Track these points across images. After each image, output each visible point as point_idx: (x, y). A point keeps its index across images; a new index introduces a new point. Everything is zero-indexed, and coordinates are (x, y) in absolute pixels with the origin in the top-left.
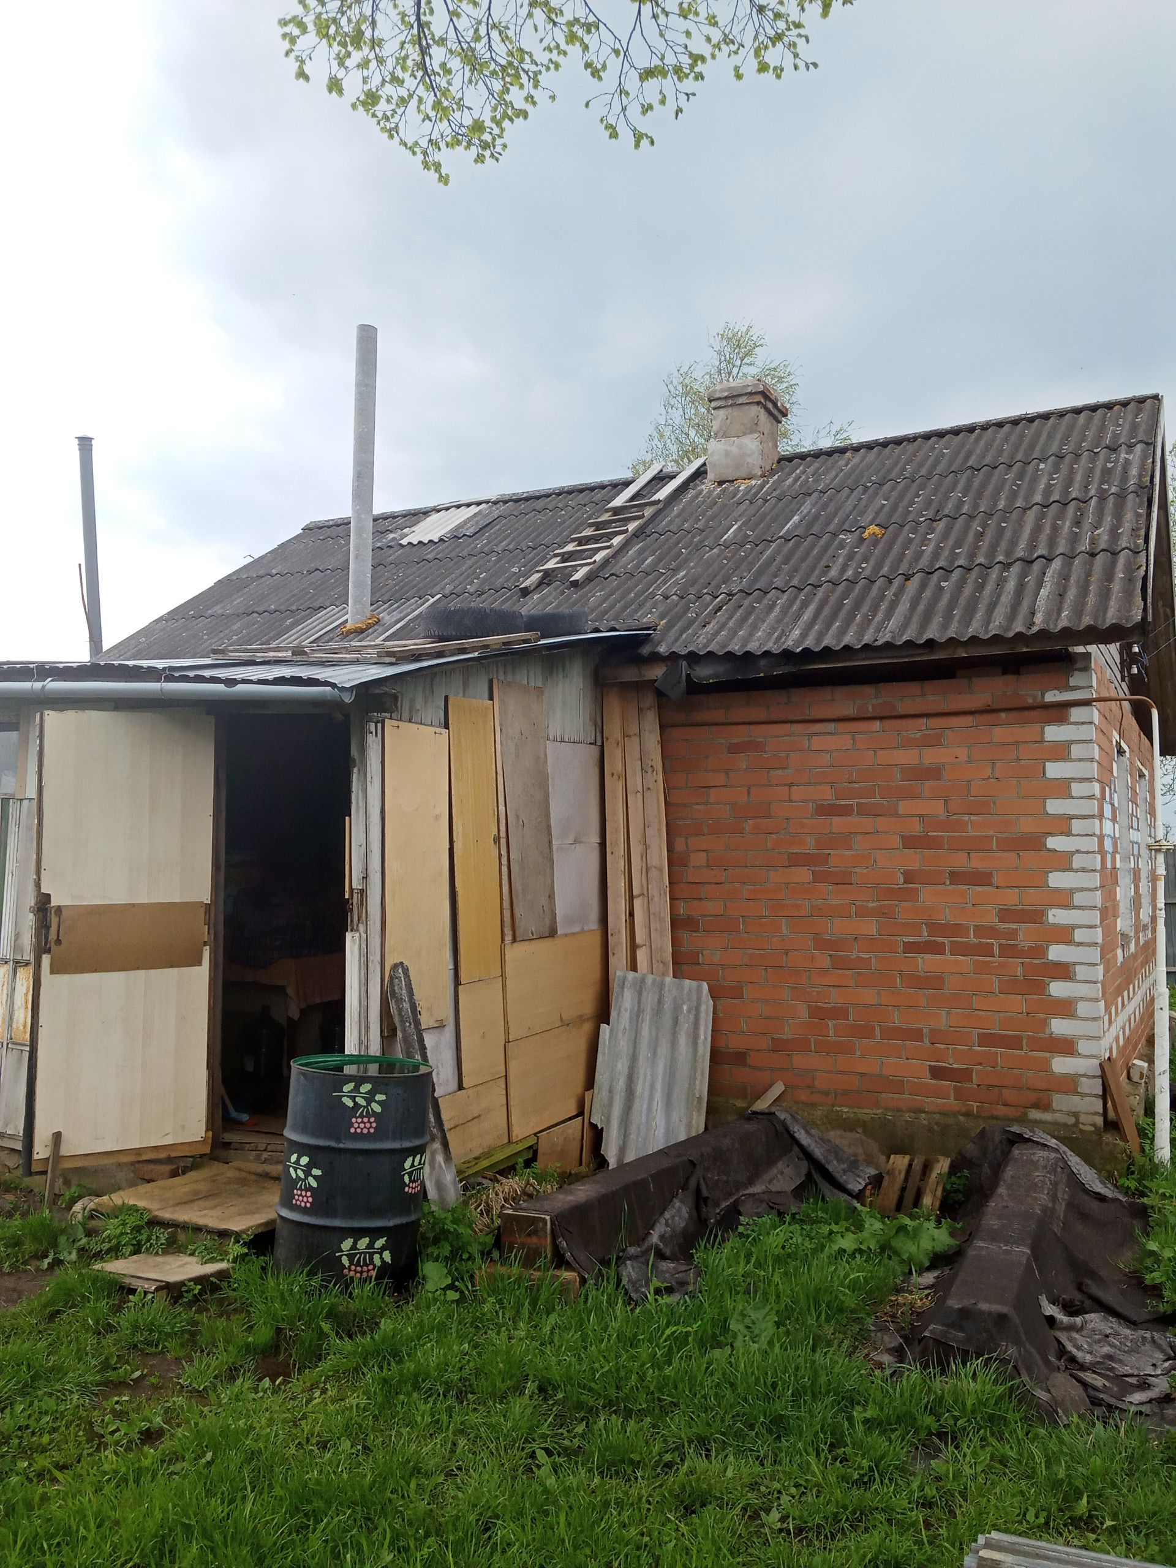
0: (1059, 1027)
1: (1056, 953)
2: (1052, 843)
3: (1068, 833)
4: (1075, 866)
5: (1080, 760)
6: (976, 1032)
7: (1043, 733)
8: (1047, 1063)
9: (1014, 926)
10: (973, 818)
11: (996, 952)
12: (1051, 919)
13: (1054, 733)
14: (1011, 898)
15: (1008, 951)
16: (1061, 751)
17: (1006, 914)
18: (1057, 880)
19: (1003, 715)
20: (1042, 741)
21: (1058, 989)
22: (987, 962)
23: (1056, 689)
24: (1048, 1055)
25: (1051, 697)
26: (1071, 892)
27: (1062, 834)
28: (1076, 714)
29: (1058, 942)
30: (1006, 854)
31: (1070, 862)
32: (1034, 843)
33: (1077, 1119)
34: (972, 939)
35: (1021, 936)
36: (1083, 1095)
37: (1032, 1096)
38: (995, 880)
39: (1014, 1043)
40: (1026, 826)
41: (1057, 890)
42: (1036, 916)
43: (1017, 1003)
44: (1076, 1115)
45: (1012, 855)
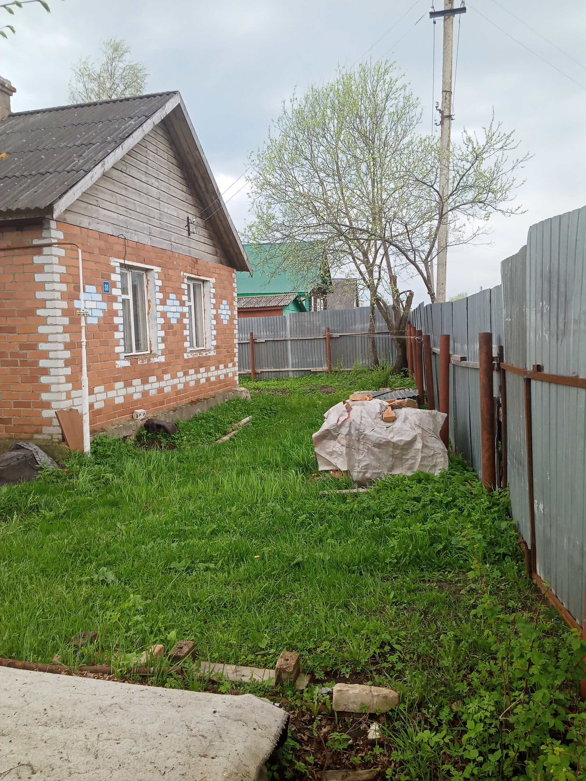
0: (45, 396)
1: (43, 363)
2: (40, 312)
3: (45, 308)
4: (48, 323)
5: (48, 273)
6: (12, 401)
7: (33, 259)
8: (40, 413)
9: (25, 352)
10: (7, 301)
11: (19, 363)
12: (40, 348)
13: (37, 260)
14: (24, 339)
15: (24, 363)
16: (40, 269)
17: (23, 346)
18: (42, 330)
19: (16, 251)
20: (33, 263)
21: (44, 380)
22: (15, 369)
23: (37, 238)
24: (40, 409)
25: (36, 242)
26: (47, 335)
27: (42, 308)
28: (46, 250)
29: (43, 358)
30: (21, 318)
31: (46, 321)
32: (31, 312)
33: (52, 437)
34: (9, 359)
35: (28, 357)
36: (54, 426)
37: (34, 429)
38: (17, 330)
39: (27, 405)
40: (29, 304)
41: (42, 334)
42: (33, 347)
43: (29, 387)
44: (51, 435)
45: (24, 318)
